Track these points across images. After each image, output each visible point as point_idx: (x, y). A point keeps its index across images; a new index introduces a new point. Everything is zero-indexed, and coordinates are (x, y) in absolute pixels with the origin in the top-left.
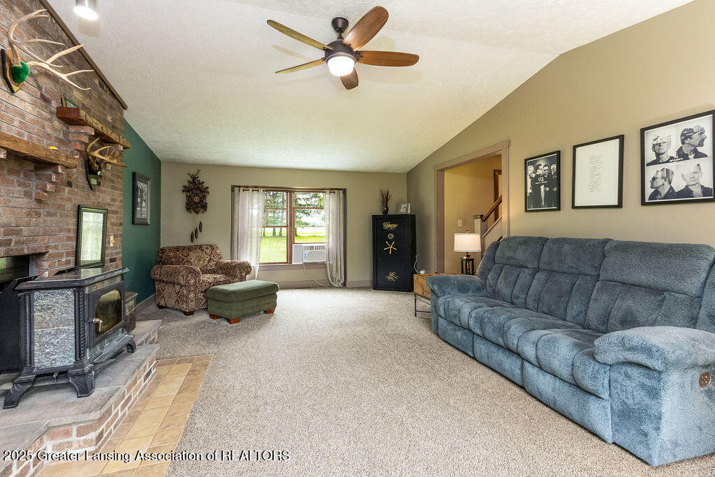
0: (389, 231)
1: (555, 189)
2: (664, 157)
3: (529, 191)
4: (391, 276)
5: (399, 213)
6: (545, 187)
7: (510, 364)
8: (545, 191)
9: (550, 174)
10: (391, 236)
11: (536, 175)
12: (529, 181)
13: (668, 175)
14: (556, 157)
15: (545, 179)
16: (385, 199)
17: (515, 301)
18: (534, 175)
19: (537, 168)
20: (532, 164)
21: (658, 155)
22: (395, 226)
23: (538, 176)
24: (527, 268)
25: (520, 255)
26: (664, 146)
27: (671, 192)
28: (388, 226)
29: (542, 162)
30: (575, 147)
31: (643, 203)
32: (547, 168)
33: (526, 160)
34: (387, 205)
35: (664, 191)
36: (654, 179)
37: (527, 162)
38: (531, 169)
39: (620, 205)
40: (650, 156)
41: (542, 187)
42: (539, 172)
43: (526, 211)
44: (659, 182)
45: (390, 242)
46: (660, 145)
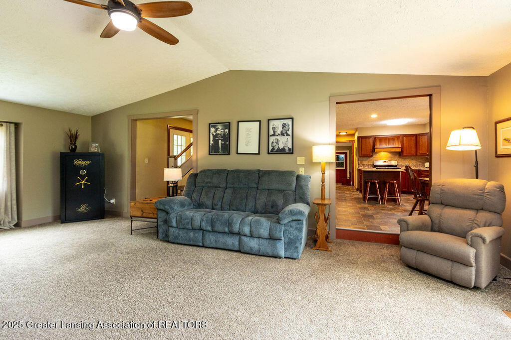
0: (81, 167)
1: (227, 143)
2: (277, 134)
3: (212, 142)
4: (83, 208)
5: (89, 152)
6: (222, 141)
7: (232, 241)
8: (222, 143)
9: (224, 134)
10: (83, 172)
11: (216, 134)
12: (211, 136)
13: (278, 141)
14: (228, 125)
15: (222, 137)
16: (73, 138)
17: (215, 207)
18: (215, 134)
19: (216, 130)
20: (214, 127)
21: (274, 132)
22: (88, 163)
23: (217, 135)
24: (220, 187)
25: (215, 181)
26: (276, 128)
27: (278, 149)
28: (79, 162)
29: (220, 127)
30: (238, 122)
31: (269, 153)
32: (223, 130)
33: (210, 124)
34: (75, 143)
35: (276, 148)
36: (273, 142)
37: (211, 125)
38: (213, 130)
39: (259, 154)
40: (271, 132)
41: (220, 141)
42: (218, 132)
43: (209, 154)
44: (275, 144)
45: (83, 177)
46: (275, 128)
